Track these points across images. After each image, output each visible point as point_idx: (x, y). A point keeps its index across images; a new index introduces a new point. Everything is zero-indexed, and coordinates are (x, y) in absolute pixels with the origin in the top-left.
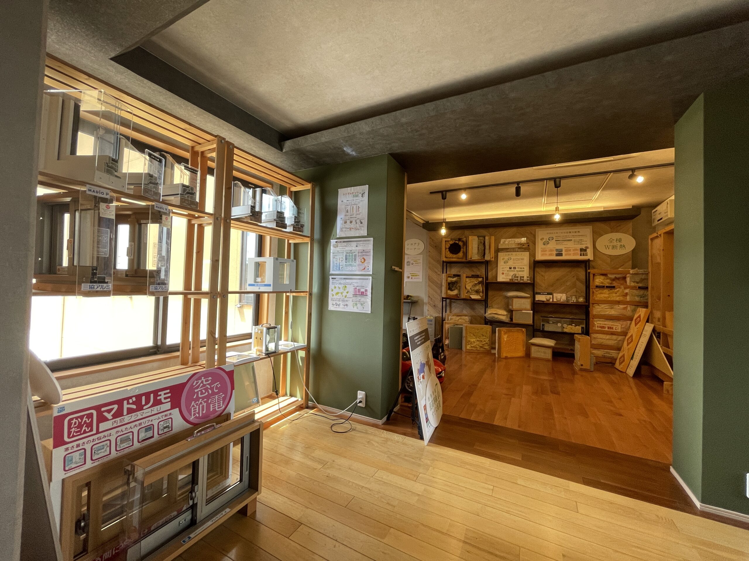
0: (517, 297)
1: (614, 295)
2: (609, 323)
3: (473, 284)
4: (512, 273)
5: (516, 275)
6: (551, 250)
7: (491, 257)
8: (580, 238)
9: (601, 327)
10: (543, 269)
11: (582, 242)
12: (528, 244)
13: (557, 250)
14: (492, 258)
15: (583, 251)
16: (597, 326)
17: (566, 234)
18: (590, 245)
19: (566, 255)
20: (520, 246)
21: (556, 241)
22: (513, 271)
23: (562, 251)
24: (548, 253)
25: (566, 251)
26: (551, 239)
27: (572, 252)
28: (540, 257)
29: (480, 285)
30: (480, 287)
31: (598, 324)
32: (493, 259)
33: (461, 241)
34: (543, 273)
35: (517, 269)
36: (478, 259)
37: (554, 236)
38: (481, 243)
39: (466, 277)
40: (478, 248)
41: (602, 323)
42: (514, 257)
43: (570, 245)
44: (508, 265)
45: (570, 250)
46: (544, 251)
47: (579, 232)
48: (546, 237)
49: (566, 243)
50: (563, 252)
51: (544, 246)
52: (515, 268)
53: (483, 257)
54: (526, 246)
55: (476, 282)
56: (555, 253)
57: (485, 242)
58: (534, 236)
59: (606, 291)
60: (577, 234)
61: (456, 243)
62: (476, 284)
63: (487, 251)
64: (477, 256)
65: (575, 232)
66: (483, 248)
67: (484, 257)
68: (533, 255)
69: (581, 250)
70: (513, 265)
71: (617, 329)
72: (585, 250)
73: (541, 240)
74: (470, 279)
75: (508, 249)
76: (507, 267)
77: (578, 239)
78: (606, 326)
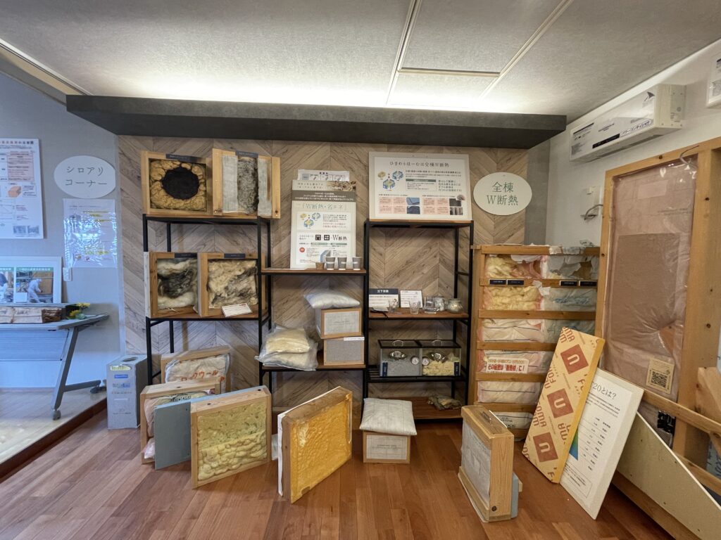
0: (334, 308)
1: (520, 299)
2: (509, 358)
3: (230, 276)
4: (321, 249)
5: (329, 254)
6: (398, 200)
7: (274, 211)
8: (450, 178)
9: (495, 367)
10: (382, 241)
11: (454, 186)
12: (354, 185)
13: (409, 200)
14: (276, 212)
15: (456, 203)
16: (488, 366)
17: (424, 168)
18: (465, 192)
19: (426, 211)
20: (336, 188)
21: (407, 180)
22: (323, 244)
23: (418, 203)
24: (392, 205)
25: (426, 202)
26: (398, 175)
27: (436, 206)
28: (377, 214)
29: (252, 278)
30: (250, 284)
31: (491, 361)
32: (278, 216)
33: (196, 164)
34: (381, 250)
35: (331, 240)
36: (240, 214)
37: (403, 169)
38: (247, 170)
39: (210, 261)
40: (239, 183)
41: (497, 359)
42: (325, 213)
43: (433, 191)
44: (313, 231)
45: (433, 202)
46: (384, 200)
47: (447, 165)
48: (390, 171)
49: (424, 185)
50: (421, 206)
51: (385, 191)
52: (327, 238)
53: (252, 209)
54: (349, 189)
55: (240, 271)
56: (406, 205)
57: (256, 170)
58: (366, 167)
59: (506, 290)
60: (444, 169)
61: (185, 169)
62: (239, 277)
63: (263, 195)
64: (237, 205)
65: (441, 165)
66: (253, 186)
67: (256, 210)
68: (363, 209)
69: (452, 202)
70: (323, 231)
71: (521, 368)
72: (459, 203)
73: (379, 176)
74: (222, 264)
75: (313, 193)
76: (310, 234)
77: (444, 178)
78: (504, 364)
